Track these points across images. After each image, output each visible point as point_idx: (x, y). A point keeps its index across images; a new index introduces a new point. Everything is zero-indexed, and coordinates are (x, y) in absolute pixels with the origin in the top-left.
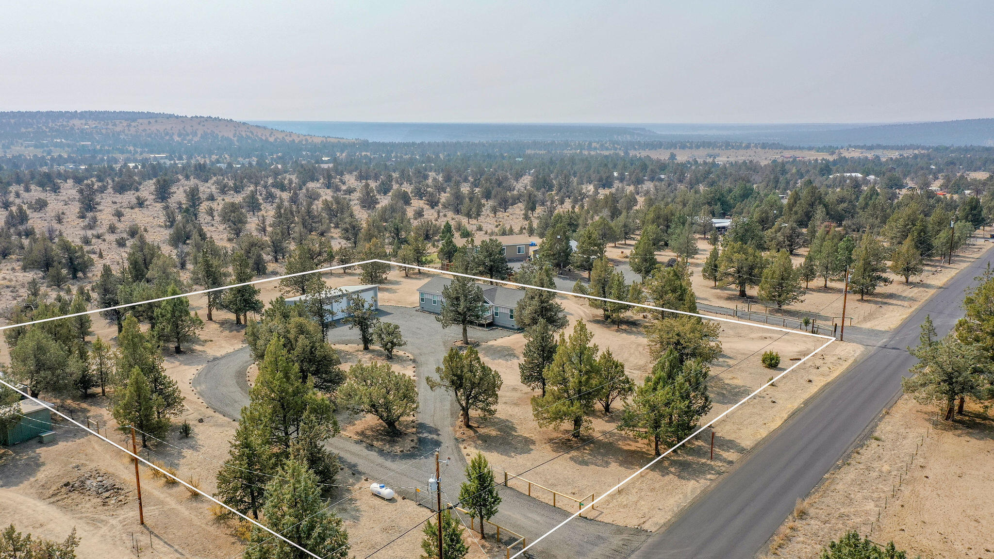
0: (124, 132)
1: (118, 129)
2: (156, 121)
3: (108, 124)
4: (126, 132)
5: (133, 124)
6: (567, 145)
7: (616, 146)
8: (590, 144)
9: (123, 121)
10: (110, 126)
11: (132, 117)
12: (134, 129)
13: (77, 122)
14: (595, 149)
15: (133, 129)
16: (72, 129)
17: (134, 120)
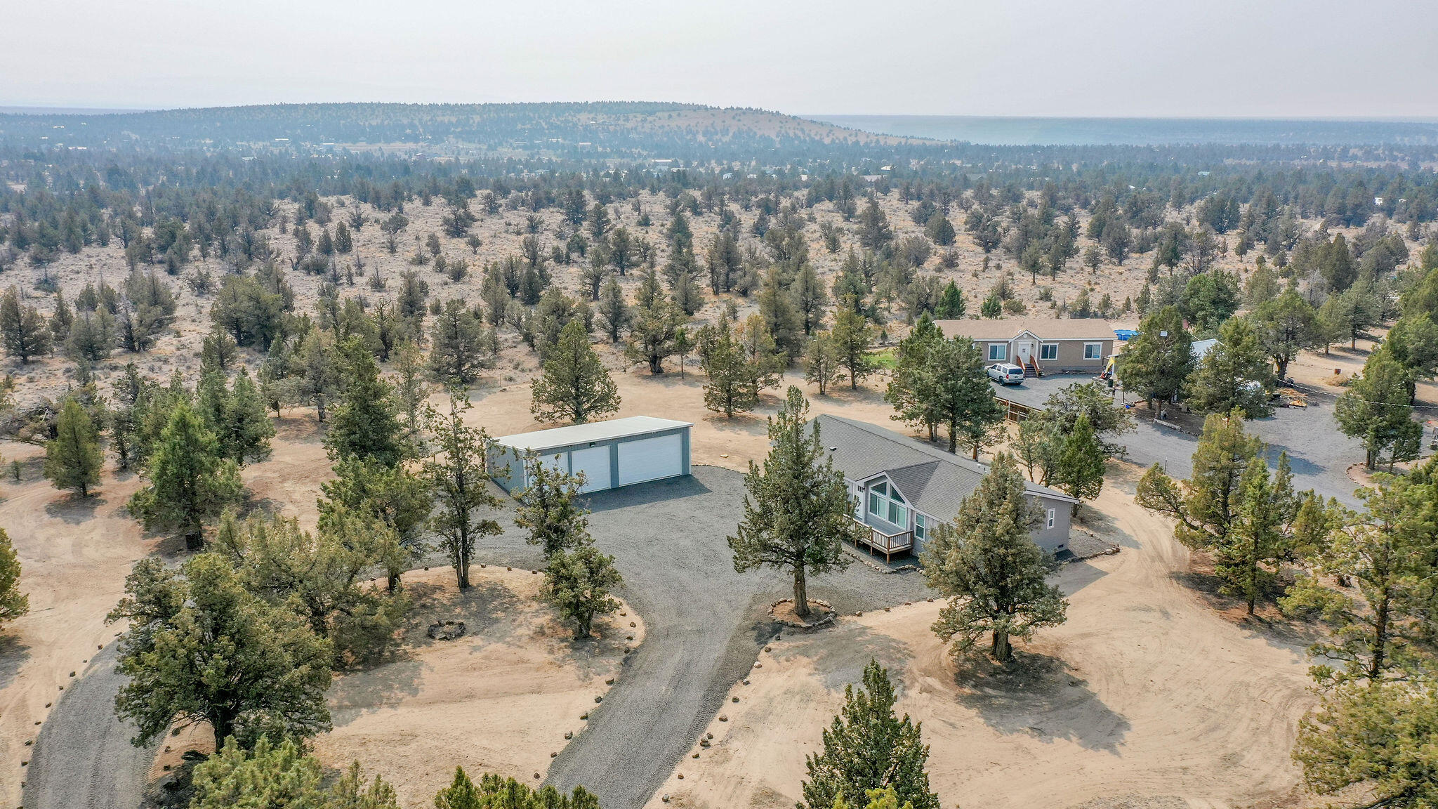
0: (636, 129)
1: (629, 125)
2: (679, 115)
3: (618, 119)
4: (639, 128)
5: (650, 119)
6: (1301, 150)
7: (1395, 153)
8: (1345, 150)
9: (638, 115)
10: (621, 122)
11: (649, 109)
12: (649, 125)
13: (584, 118)
14: (1355, 157)
15: (647, 125)
16: (575, 125)
17: (651, 113)
